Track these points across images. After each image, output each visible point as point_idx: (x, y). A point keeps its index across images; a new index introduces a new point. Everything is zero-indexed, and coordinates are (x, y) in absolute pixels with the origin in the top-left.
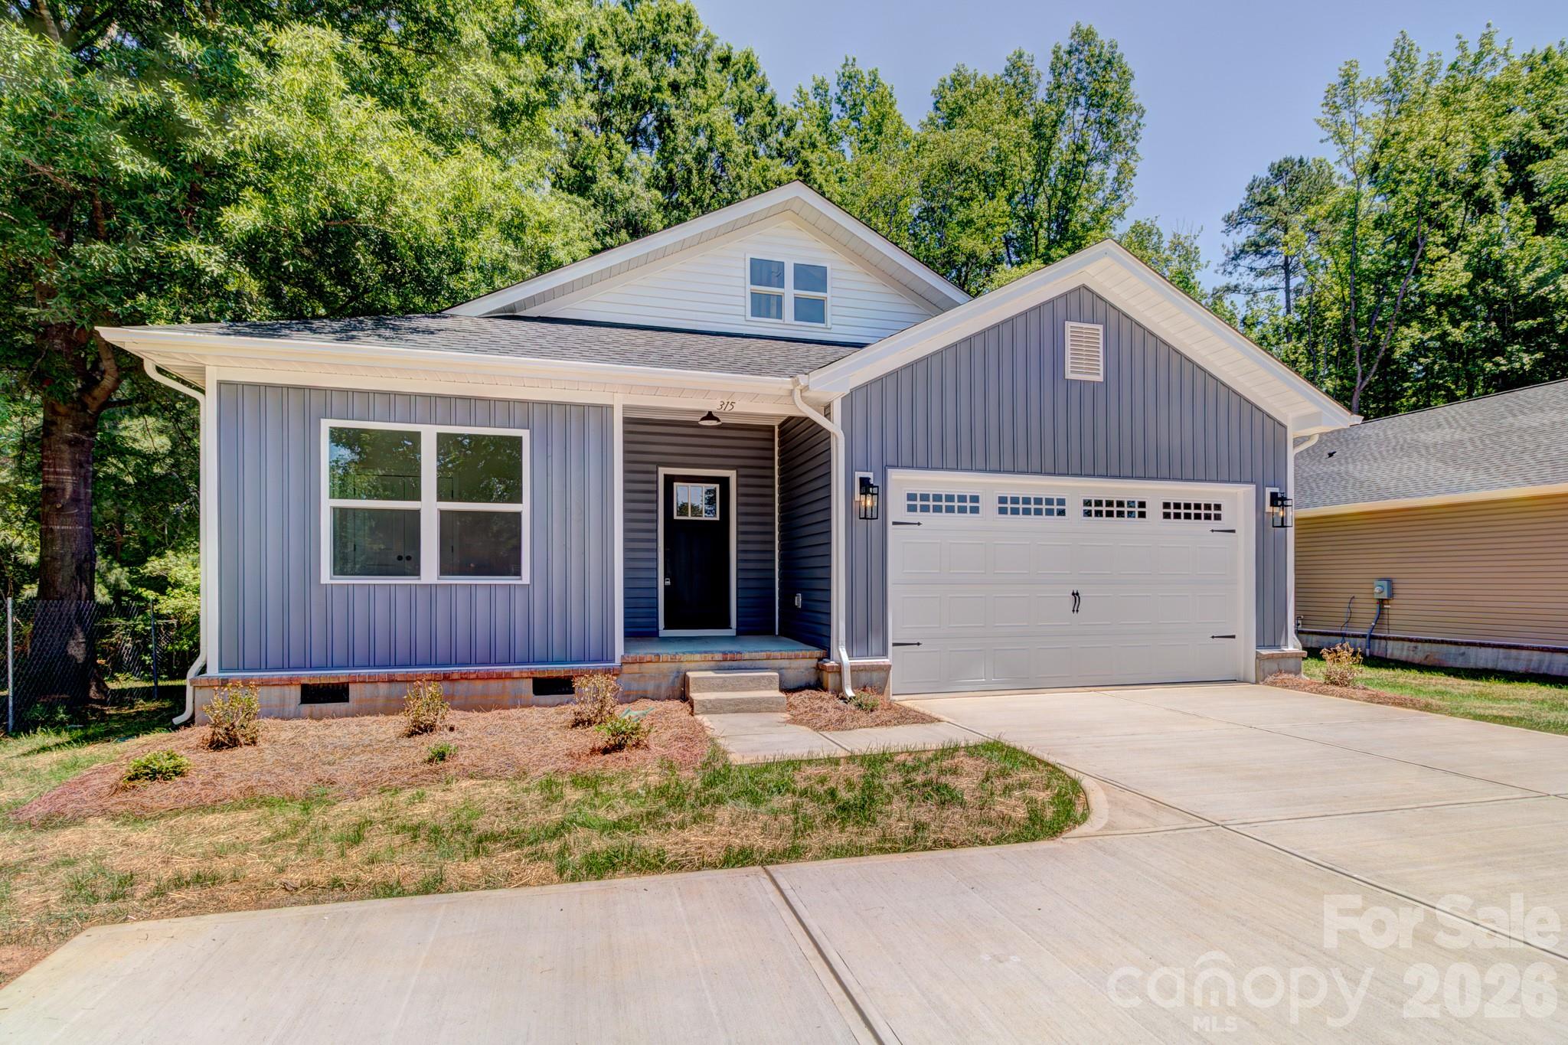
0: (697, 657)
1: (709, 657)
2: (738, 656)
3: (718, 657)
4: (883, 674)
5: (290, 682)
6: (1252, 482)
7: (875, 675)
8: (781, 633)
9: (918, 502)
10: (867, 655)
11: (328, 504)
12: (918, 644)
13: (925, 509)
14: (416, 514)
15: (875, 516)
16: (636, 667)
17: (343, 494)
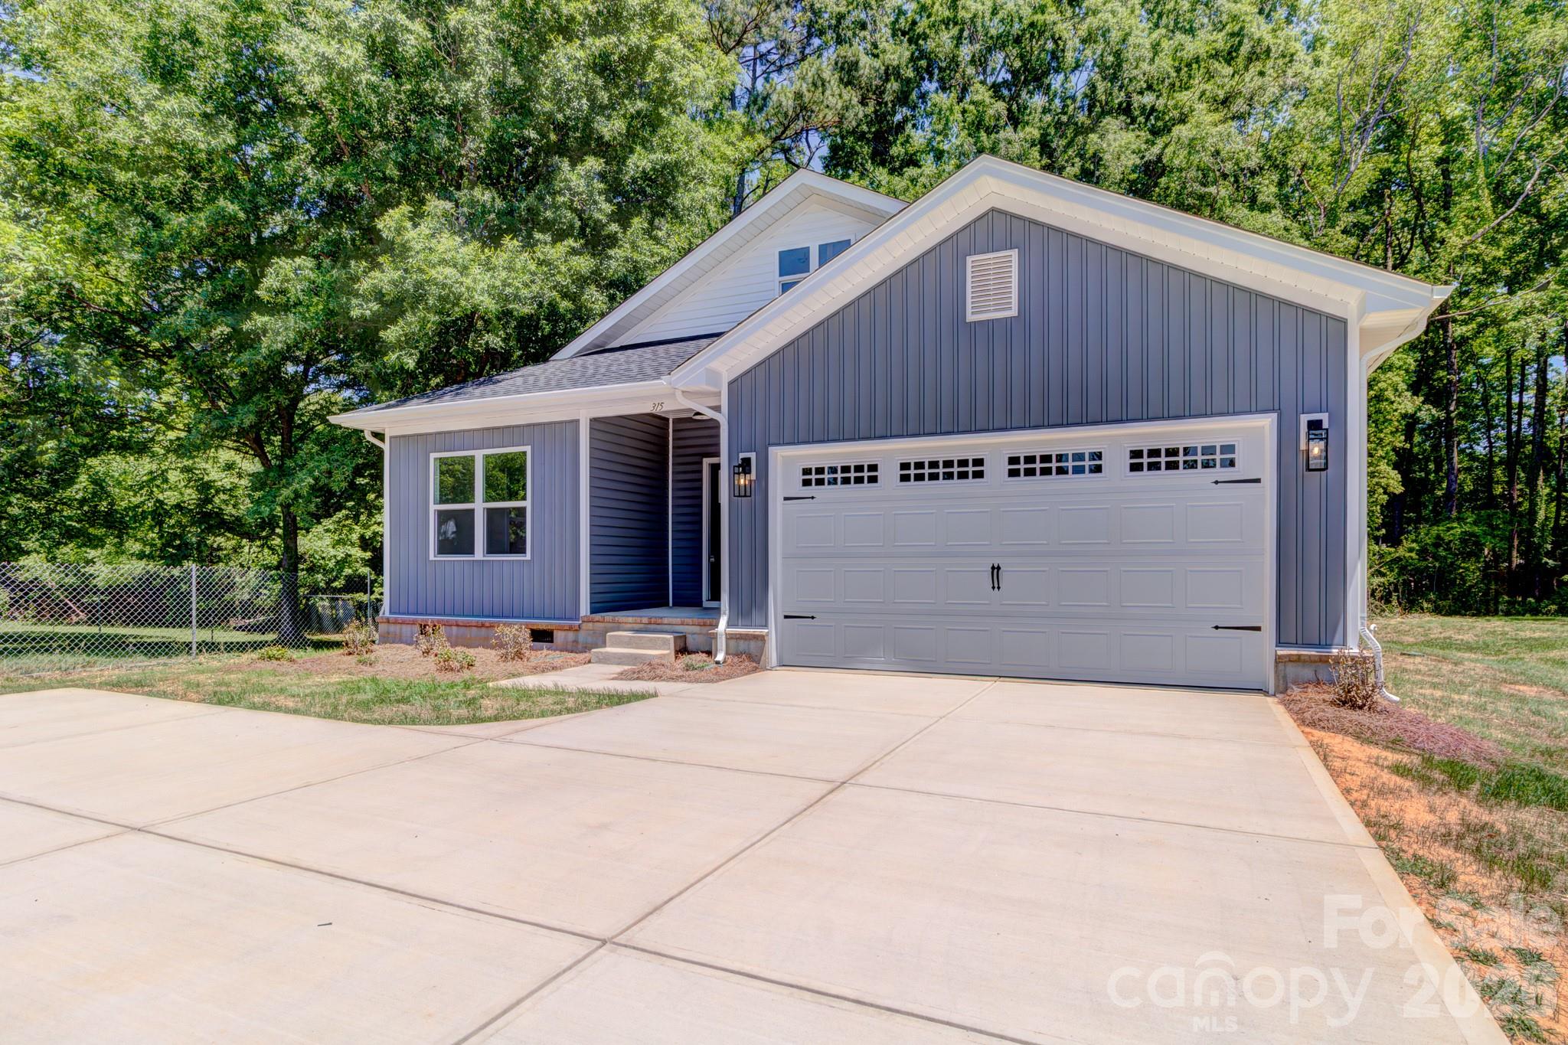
0: (630, 620)
1: (639, 620)
2: (659, 621)
3: (645, 620)
4: (760, 643)
5: (413, 623)
6: (1273, 410)
7: (753, 644)
8: (674, 604)
9: (814, 477)
10: (750, 626)
11: (434, 508)
12: (813, 618)
13: (820, 482)
14: (472, 511)
15: (748, 494)
16: (591, 624)
17: (442, 502)
